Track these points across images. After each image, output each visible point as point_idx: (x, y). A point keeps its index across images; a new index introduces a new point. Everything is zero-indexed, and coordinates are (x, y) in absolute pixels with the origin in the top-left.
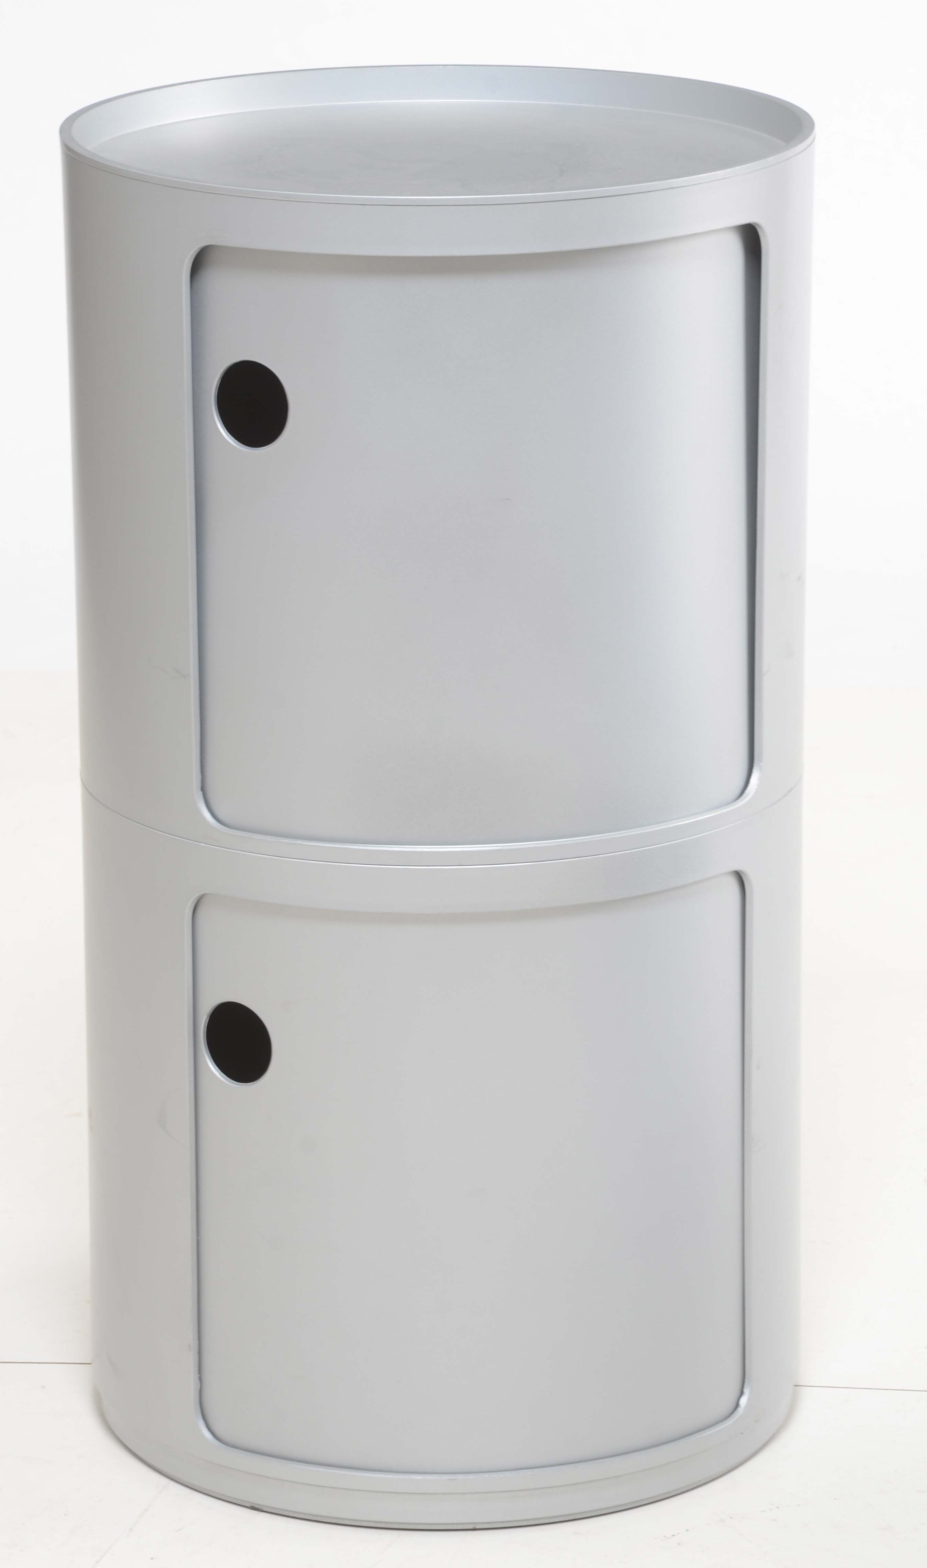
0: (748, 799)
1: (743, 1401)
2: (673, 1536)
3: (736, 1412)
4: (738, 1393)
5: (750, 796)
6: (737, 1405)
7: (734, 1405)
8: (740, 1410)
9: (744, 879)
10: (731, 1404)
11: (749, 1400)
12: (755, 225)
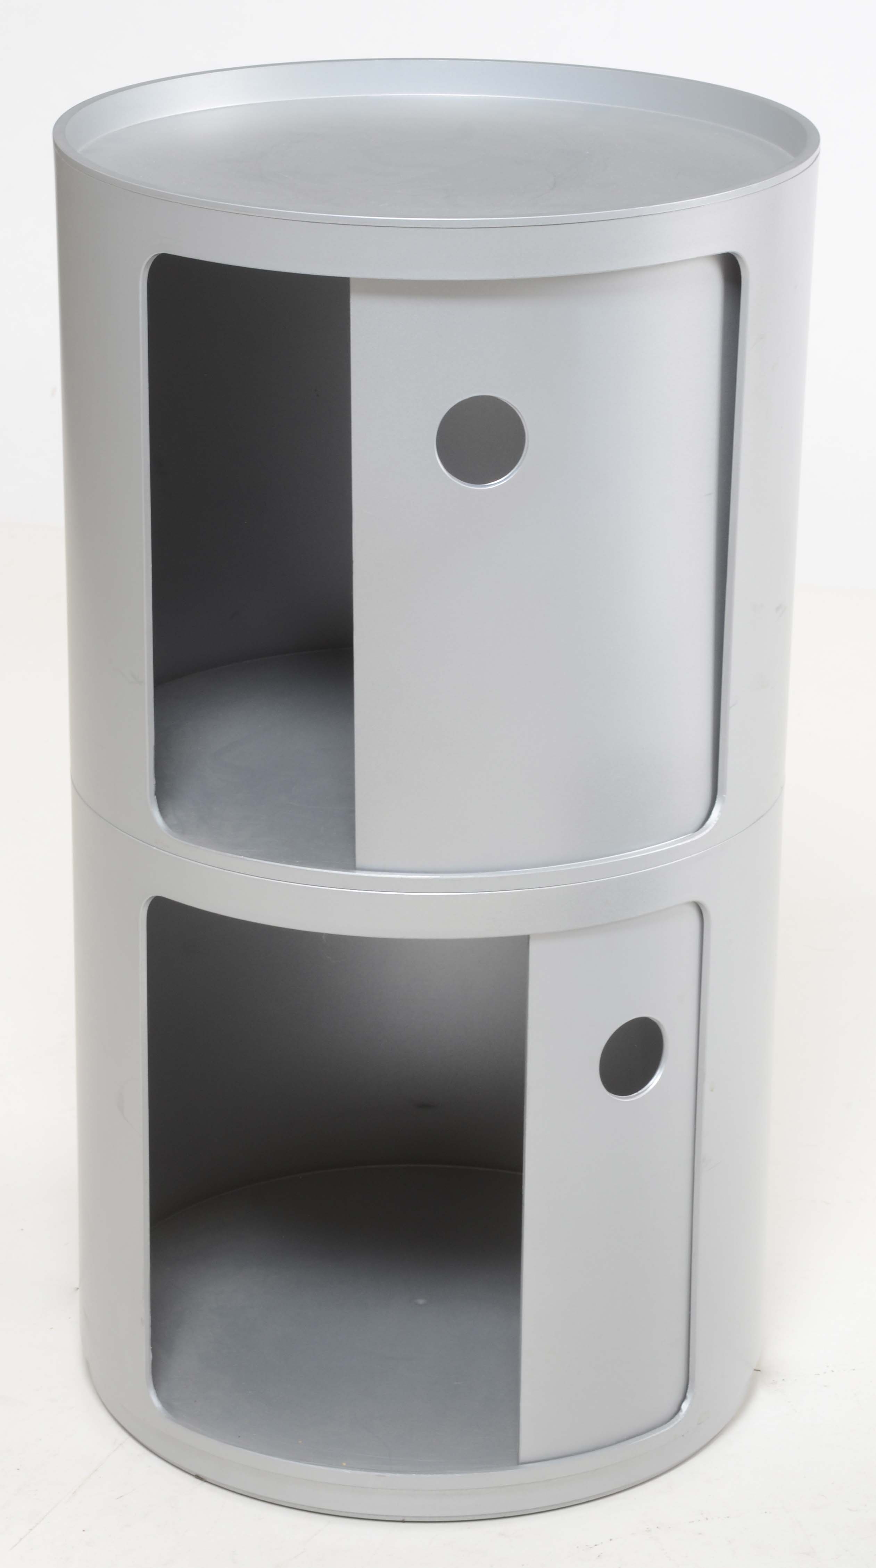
0: (707, 831)
1: (685, 1406)
2: (596, 1545)
3: (677, 1416)
4: (680, 1398)
5: (711, 828)
6: (679, 1409)
7: (675, 1409)
8: (681, 1414)
9: (702, 908)
10: (673, 1408)
11: (691, 1405)
12: (734, 254)
